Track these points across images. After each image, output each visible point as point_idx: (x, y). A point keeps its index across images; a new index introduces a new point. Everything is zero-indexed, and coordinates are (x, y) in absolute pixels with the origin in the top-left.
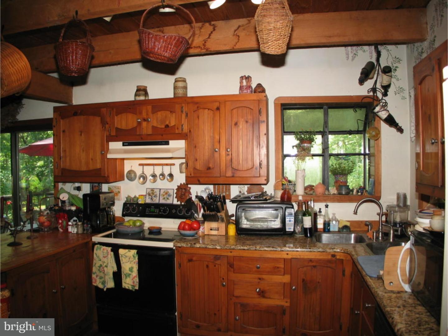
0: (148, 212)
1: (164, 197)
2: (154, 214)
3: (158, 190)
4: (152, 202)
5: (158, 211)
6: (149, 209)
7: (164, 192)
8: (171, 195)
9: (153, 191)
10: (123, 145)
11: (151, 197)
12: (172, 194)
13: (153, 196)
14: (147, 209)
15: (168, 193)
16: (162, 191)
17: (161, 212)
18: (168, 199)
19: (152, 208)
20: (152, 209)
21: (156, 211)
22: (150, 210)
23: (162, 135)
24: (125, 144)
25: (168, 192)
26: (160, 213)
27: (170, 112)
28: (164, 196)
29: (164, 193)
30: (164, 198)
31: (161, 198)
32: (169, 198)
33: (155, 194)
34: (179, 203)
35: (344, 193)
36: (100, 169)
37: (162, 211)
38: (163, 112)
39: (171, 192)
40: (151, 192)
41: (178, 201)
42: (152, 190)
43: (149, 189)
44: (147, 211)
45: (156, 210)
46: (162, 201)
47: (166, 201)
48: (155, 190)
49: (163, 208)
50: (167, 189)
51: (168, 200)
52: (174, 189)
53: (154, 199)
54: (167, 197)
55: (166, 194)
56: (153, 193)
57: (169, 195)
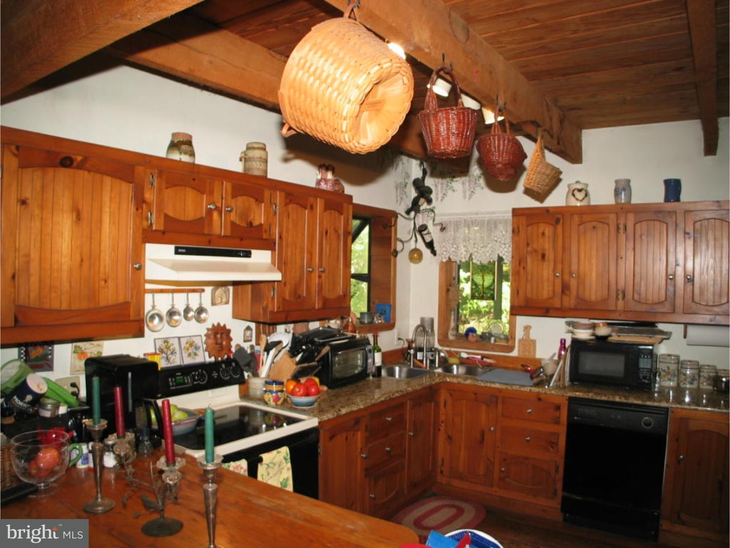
0: (173, 386)
1: (189, 351)
2: (186, 386)
3: (177, 340)
4: (169, 365)
5: (190, 380)
6: (173, 379)
7: (187, 343)
8: (199, 348)
9: (168, 342)
10: (177, 252)
11: (165, 356)
12: (201, 346)
13: (169, 353)
14: (170, 379)
15: (194, 344)
16: (183, 341)
17: (195, 380)
18: (195, 354)
19: (179, 376)
20: (178, 378)
21: (186, 381)
22: (175, 381)
23: (242, 240)
24: (180, 250)
25: (193, 342)
26: (195, 383)
27: (254, 200)
28: (188, 349)
29: (188, 345)
30: (190, 355)
31: (185, 355)
32: (197, 352)
33: (171, 348)
34: (213, 359)
35: (366, 322)
36: (126, 305)
37: (196, 378)
38: (245, 198)
39: (198, 342)
40: (163, 346)
41: (210, 357)
42: (166, 341)
43: (160, 340)
44: (171, 384)
45: (185, 378)
46: (188, 361)
47: (193, 358)
48: (171, 342)
49: (197, 373)
50: (190, 337)
51: (197, 357)
52: (201, 336)
53: (172, 357)
54: (195, 351)
55: (191, 345)
56: (168, 348)
57: (197, 348)
